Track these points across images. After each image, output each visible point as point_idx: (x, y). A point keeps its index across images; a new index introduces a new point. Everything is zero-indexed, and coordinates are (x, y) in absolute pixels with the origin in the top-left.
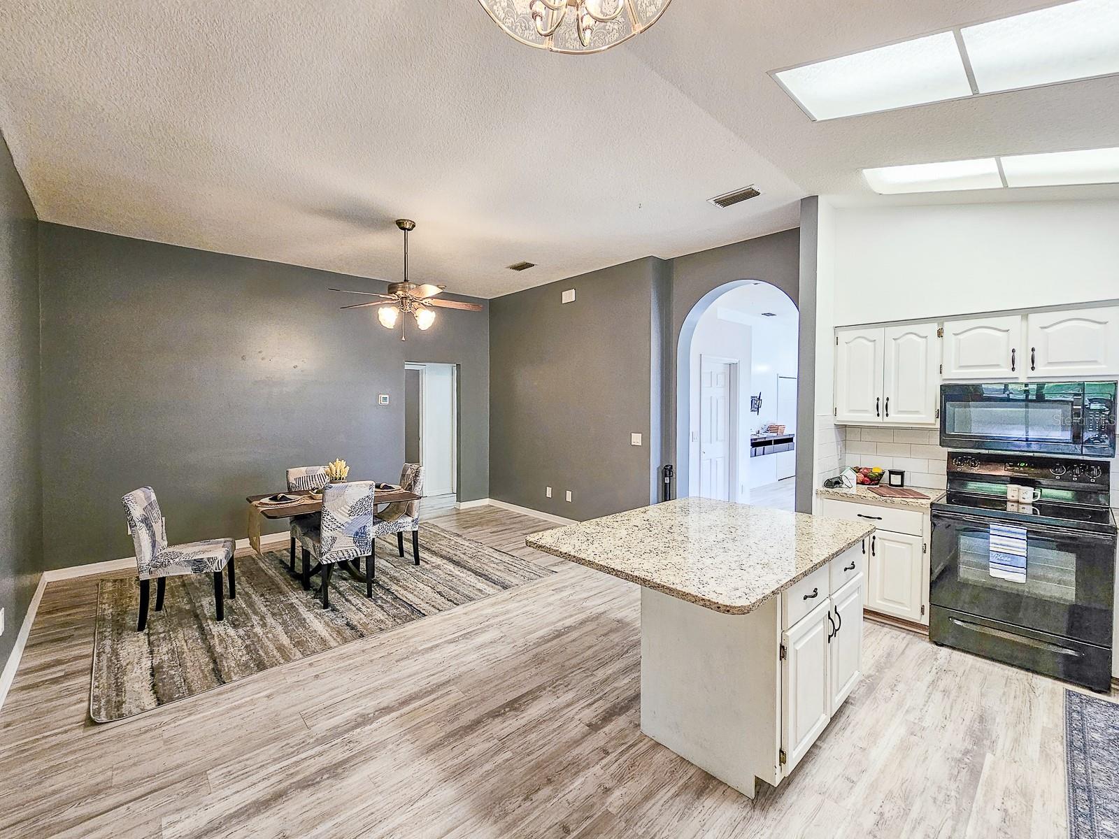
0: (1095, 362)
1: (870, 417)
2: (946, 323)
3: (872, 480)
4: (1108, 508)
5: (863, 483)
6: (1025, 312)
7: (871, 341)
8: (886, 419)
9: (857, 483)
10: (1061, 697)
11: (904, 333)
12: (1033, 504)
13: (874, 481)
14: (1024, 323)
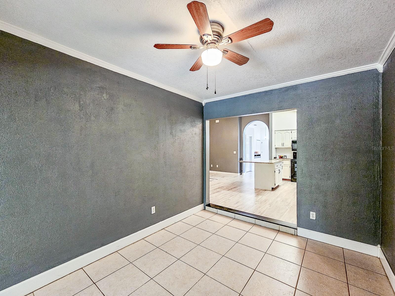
1: (281, 146)
2: (292, 131)
3: (281, 157)
7: (281, 133)
8: (284, 147)
11: (286, 132)
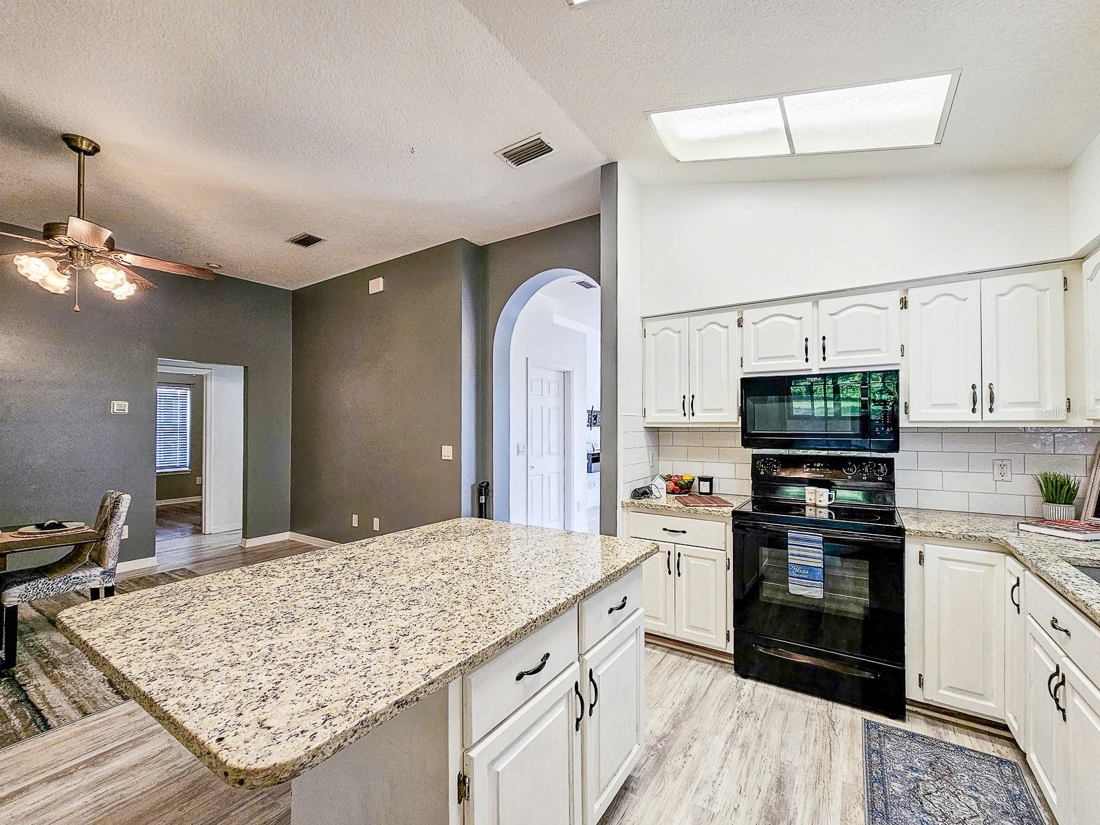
0: (878, 350)
1: (677, 418)
2: (745, 312)
3: (682, 488)
4: (894, 508)
5: (673, 493)
6: (815, 298)
7: (676, 332)
8: (693, 419)
9: (667, 493)
10: (861, 731)
11: (707, 323)
12: (829, 508)
13: (684, 489)
14: (815, 308)
